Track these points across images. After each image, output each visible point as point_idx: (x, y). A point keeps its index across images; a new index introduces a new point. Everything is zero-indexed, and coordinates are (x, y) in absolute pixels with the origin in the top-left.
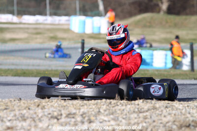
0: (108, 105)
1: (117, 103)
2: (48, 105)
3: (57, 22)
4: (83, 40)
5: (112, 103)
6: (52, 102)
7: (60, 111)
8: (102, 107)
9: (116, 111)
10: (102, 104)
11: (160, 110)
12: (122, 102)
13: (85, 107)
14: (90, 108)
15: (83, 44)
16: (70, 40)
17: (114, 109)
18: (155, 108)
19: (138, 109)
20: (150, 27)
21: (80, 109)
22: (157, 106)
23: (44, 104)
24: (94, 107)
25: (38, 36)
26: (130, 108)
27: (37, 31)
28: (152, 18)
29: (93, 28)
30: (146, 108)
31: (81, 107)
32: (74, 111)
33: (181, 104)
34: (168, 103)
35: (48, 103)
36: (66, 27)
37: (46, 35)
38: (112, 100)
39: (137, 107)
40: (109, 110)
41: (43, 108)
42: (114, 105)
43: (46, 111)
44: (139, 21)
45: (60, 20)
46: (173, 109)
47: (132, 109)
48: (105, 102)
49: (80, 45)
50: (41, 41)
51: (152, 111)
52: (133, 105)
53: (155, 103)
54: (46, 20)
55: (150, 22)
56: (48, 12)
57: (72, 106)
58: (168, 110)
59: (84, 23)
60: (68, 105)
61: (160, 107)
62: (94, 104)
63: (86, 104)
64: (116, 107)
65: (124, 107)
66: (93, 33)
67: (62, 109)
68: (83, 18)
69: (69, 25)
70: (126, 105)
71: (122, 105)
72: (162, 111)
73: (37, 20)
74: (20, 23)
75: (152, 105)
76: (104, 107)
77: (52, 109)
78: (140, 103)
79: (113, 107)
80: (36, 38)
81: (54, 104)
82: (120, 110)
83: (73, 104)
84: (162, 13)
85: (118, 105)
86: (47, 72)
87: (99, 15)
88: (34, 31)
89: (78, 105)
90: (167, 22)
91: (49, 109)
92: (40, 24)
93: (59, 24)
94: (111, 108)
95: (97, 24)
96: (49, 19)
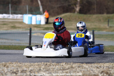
0: (45, 66)
1: (50, 64)
2: (10, 65)
3: (15, 18)
4: (31, 28)
5: (48, 64)
6: (13, 64)
7: (17, 69)
8: (42, 66)
9: (50, 69)
10: (42, 65)
11: (75, 68)
12: (53, 64)
13: (32, 67)
14: (35, 68)
15: (31, 30)
16: (23, 28)
17: (48, 68)
18: (72, 67)
19: (63, 68)
20: (69, 21)
21: (29, 68)
22: (74, 66)
23: (8, 65)
24: (37, 67)
25: (5, 26)
26: (58, 68)
27: (4, 23)
28: (70, 16)
29: (36, 22)
30: (67, 67)
31: (30, 67)
32: (25, 69)
33: (88, 65)
34: (80, 65)
35: (11, 64)
36: (20, 21)
37: (9, 25)
38: (47, 63)
39: (62, 67)
40: (46, 68)
41: (8, 67)
42: (48, 66)
43: (9, 69)
45: (17, 17)
46: (82, 68)
47: (59, 68)
48: (44, 64)
49: (29, 31)
50: (6, 29)
51: (71, 69)
52: (60, 66)
53: (72, 65)
54: (9, 16)
55: (69, 18)
56: (10, 12)
57: (24, 66)
58: (80, 68)
59: (31, 18)
60: (22, 66)
61: (75, 67)
62: (37, 65)
63: (32, 65)
64: (50, 67)
65: (54, 67)
66: (36, 24)
67: (18, 68)
68: (30, 15)
69: (22, 19)
70: (56, 66)
71: (54, 66)
72: (76, 69)
73: (4, 17)
75: (70, 66)
76: (43, 67)
77: (13, 68)
78: (63, 64)
79: (48, 67)
80: (3, 27)
81: (14, 65)
82: (52, 68)
83: (25, 65)
84: (76, 13)
85: (51, 66)
86: (10, 47)
87: (40, 14)
88: (2, 23)
89: (28, 65)
90: (79, 18)
91: (11, 68)
92: (5, 19)
93: (16, 19)
94: (47, 67)
95: (39, 19)
96: (11, 16)
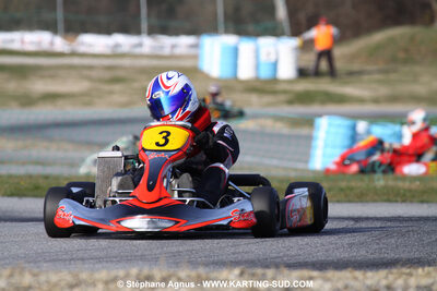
3: (167, 51)
20: (406, 62)
25: (117, 87)
27: (114, 74)
29: (257, 67)
36: (188, 63)
37: (136, 85)
44: (378, 47)
45: (173, 46)
50: (124, 99)
54: (140, 45)
55: (406, 51)
56: (144, 26)
59: (235, 51)
66: (257, 79)
68: (230, 40)
69: (196, 57)
73: (117, 45)
74: (73, 54)
80: (111, 93)
87: (275, 32)
88: (108, 75)
92: (123, 55)
93: (171, 57)
95: (268, 54)
96: (147, 44)
